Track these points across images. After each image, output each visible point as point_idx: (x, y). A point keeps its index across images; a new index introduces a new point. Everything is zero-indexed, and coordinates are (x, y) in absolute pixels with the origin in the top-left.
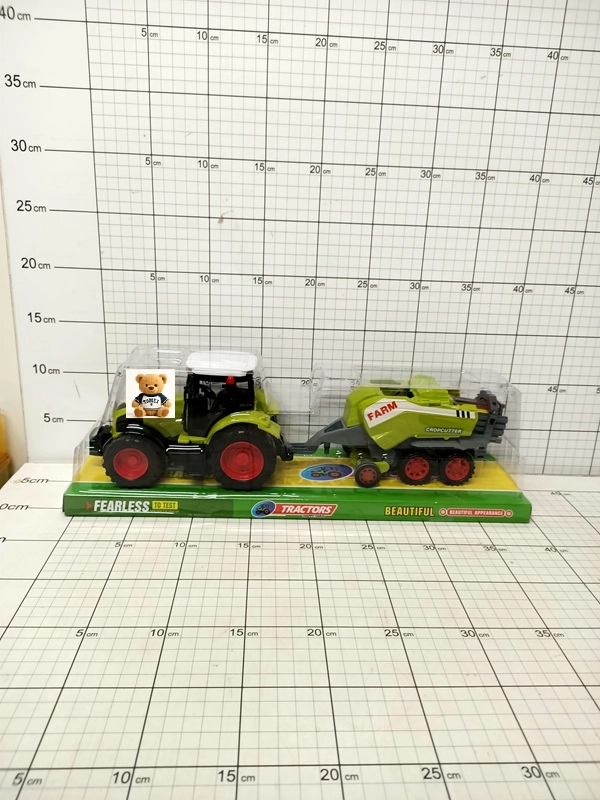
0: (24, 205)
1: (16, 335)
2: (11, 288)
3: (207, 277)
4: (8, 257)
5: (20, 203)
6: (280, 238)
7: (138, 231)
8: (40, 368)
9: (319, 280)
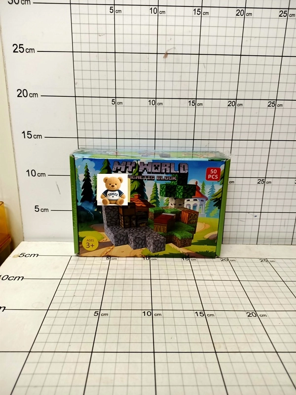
0: (19, 48)
1: (14, 148)
2: (10, 113)
3: (154, 101)
4: (7, 89)
5: (15, 46)
6: (211, 68)
7: (103, 66)
8: (32, 173)
9: (238, 102)
